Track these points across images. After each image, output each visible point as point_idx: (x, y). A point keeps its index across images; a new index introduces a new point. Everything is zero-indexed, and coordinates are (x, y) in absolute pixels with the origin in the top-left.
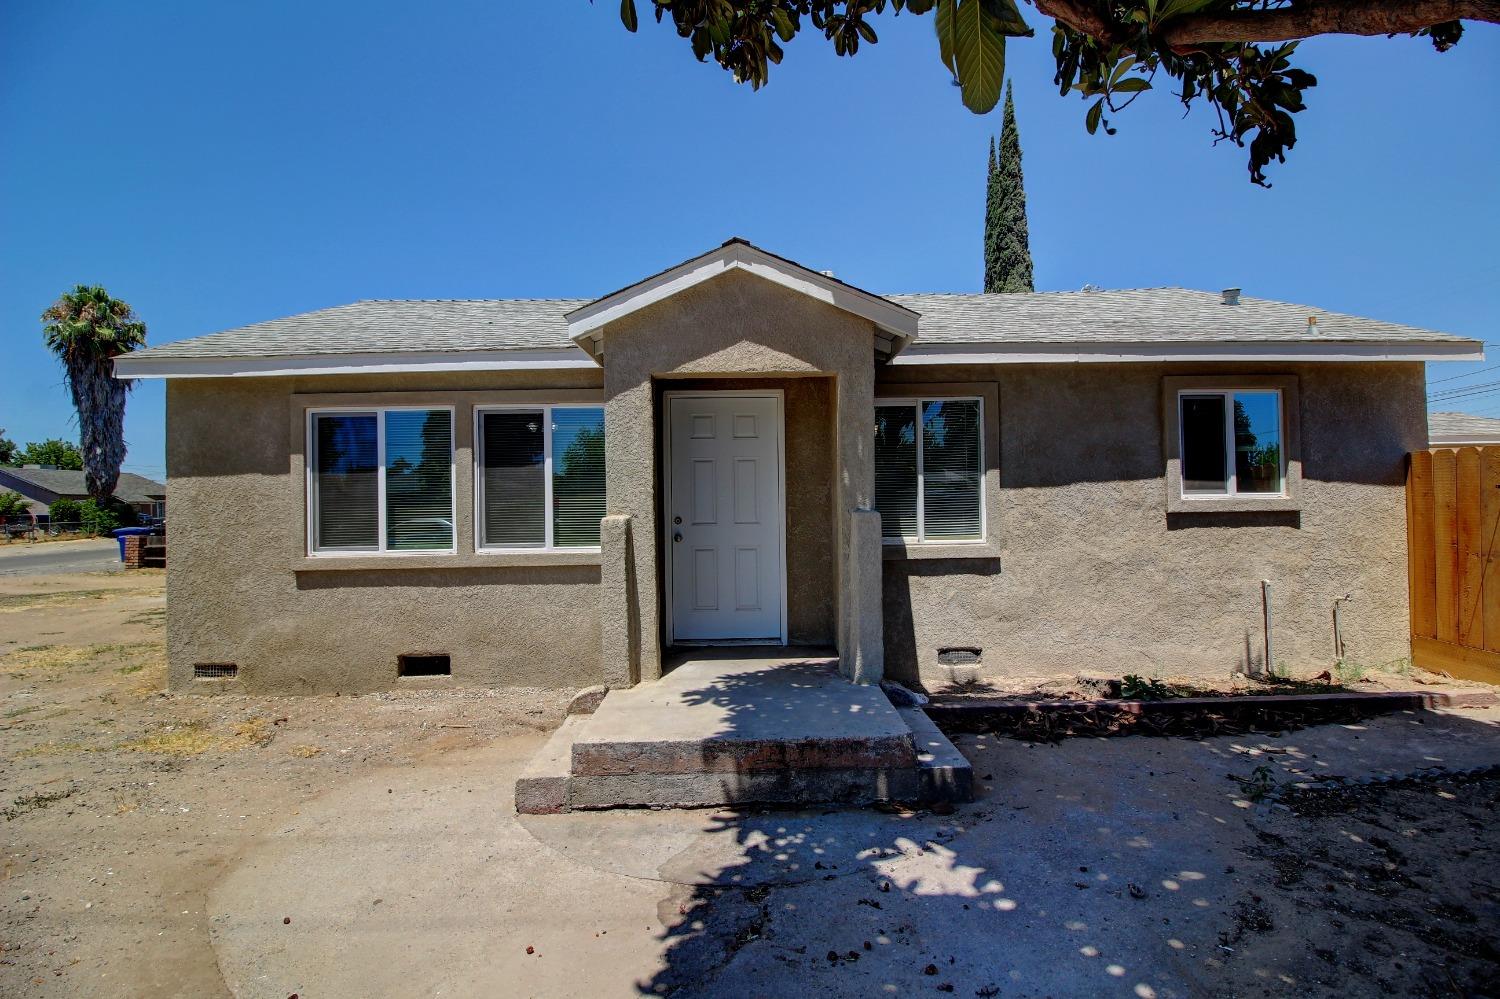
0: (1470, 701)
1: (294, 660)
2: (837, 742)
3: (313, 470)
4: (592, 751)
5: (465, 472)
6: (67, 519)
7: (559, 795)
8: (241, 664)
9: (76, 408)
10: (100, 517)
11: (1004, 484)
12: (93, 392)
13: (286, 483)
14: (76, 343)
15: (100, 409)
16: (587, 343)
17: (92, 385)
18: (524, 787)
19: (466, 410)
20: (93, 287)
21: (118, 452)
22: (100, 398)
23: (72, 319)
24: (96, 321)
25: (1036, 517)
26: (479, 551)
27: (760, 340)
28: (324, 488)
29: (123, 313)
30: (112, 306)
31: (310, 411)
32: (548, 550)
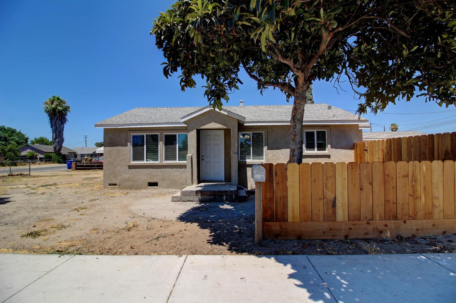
1: (128, 183)
2: (224, 191)
3: (132, 146)
4: (184, 192)
5: (161, 146)
6: (48, 159)
7: (178, 199)
8: (117, 184)
9: (51, 129)
10: (57, 158)
11: (268, 149)
12: (56, 124)
13: (127, 148)
14: (52, 111)
15: (58, 129)
16: (185, 122)
17: (56, 122)
18: (173, 197)
19: (161, 134)
20: (57, 96)
21: (62, 141)
22: (58, 126)
23: (51, 105)
24: (57, 105)
25: (275, 156)
26: (164, 162)
27: (216, 122)
28: (134, 150)
29: (64, 103)
30: (61, 101)
31: (131, 134)
32: (177, 162)
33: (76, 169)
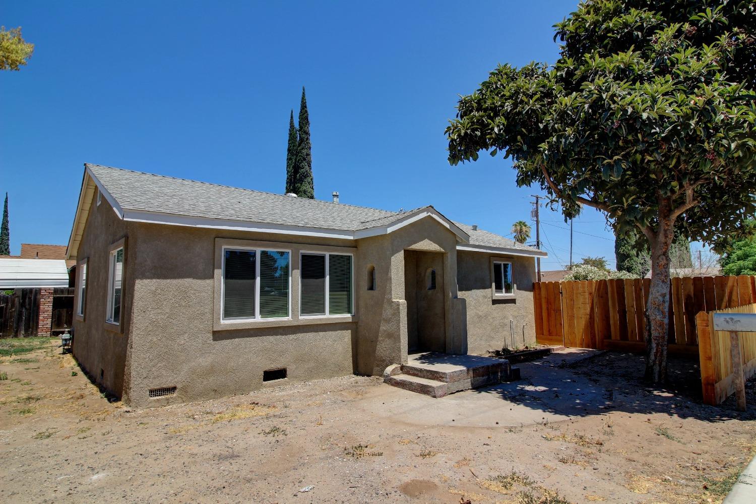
0: (558, 349)
4: (452, 374)
7: (444, 391)
18: (438, 389)
19: (295, 252)
27: (431, 239)
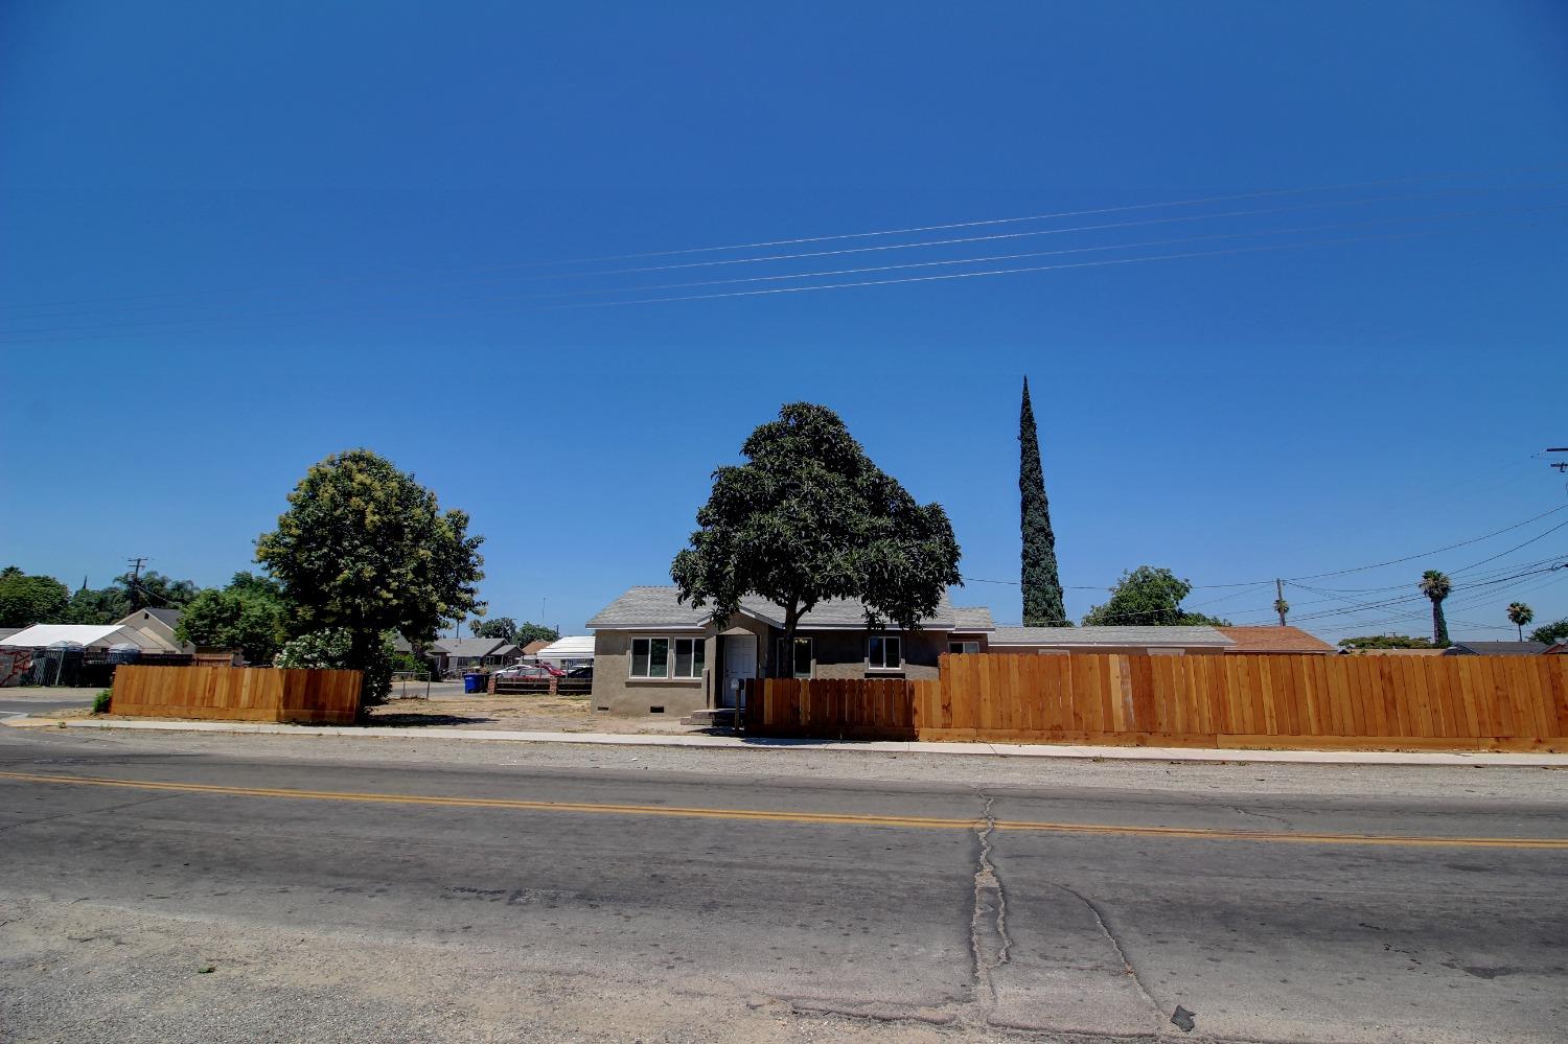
3: (632, 654)
11: (817, 663)
13: (625, 658)
16: (703, 625)
27: (742, 626)
28: (635, 659)
32: (692, 678)
33: (496, 692)
